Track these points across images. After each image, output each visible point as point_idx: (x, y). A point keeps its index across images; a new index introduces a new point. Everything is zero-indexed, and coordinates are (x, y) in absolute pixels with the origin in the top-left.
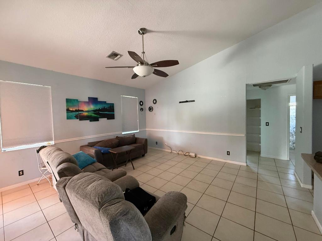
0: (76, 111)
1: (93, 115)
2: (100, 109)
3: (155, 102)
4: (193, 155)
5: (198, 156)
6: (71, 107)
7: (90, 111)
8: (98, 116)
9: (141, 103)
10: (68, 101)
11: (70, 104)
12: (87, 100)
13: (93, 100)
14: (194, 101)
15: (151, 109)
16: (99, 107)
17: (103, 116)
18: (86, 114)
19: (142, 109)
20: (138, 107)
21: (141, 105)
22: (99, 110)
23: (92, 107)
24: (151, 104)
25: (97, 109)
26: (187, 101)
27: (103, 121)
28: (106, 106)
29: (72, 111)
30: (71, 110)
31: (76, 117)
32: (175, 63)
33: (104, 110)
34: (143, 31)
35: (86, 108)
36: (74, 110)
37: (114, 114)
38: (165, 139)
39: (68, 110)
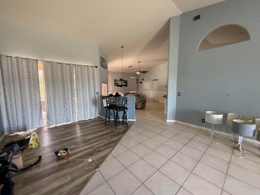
3: (143, 79)
4: (157, 101)
5: (159, 101)
7: (120, 84)
9: (137, 80)
11: (115, 81)
12: (119, 80)
13: (121, 80)
14: (158, 80)
15: (141, 82)
19: (137, 83)
20: (136, 82)
21: (137, 81)
24: (142, 81)
26: (155, 80)
27: (124, 87)
28: (125, 82)
31: (117, 85)
32: (148, 72)
34: (139, 62)
37: (127, 85)
38: (147, 95)
39: (115, 83)
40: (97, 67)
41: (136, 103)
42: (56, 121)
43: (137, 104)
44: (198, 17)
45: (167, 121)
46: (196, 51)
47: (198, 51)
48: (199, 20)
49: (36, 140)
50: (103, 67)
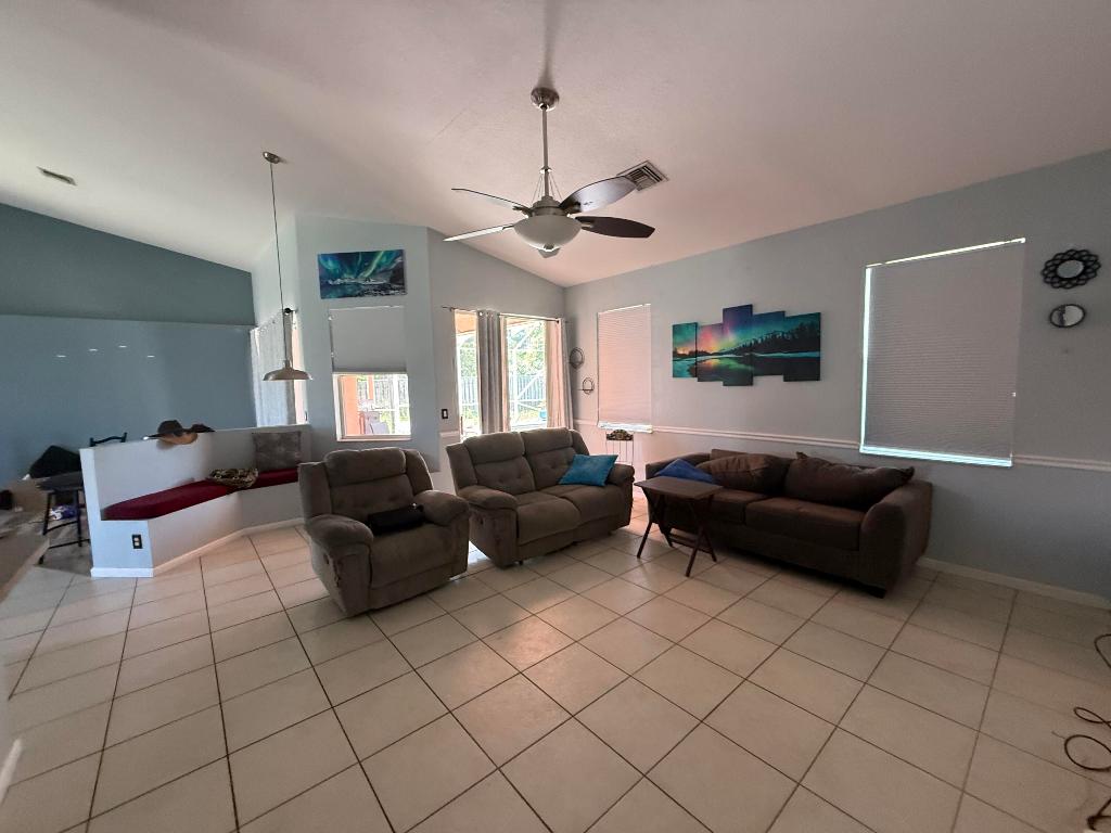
0: (696, 354)
2: (756, 342)
6: (681, 344)
7: (726, 353)
8: (750, 368)
10: (677, 330)
11: (679, 339)
12: (719, 318)
13: (740, 316)
16: (756, 335)
18: (713, 362)
22: (756, 347)
23: (732, 340)
25: (748, 343)
29: (684, 356)
30: (681, 352)
33: (773, 343)
36: (687, 353)
40: (288, 311)
50: (345, 296)
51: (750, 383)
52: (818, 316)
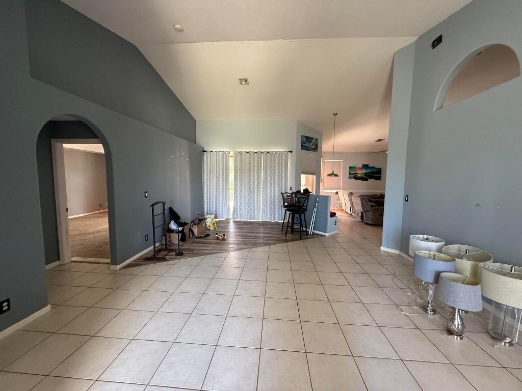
0: (354, 174)
1: (365, 177)
7: (363, 174)
8: (368, 177)
10: (350, 168)
11: (351, 170)
12: (361, 166)
13: (365, 166)
16: (369, 171)
17: (372, 178)
18: (359, 176)
22: (369, 173)
23: (364, 171)
27: (371, 181)
28: (374, 170)
29: (352, 174)
31: (354, 178)
33: (373, 173)
35: (360, 172)
37: (380, 176)
39: (350, 173)
40: (291, 152)
41: (362, 212)
42: (241, 215)
43: (364, 213)
44: (439, 40)
45: (382, 249)
46: (434, 109)
47: (436, 110)
48: (440, 45)
49: (214, 224)
50: (307, 150)
51: (367, 180)
52: (381, 168)
